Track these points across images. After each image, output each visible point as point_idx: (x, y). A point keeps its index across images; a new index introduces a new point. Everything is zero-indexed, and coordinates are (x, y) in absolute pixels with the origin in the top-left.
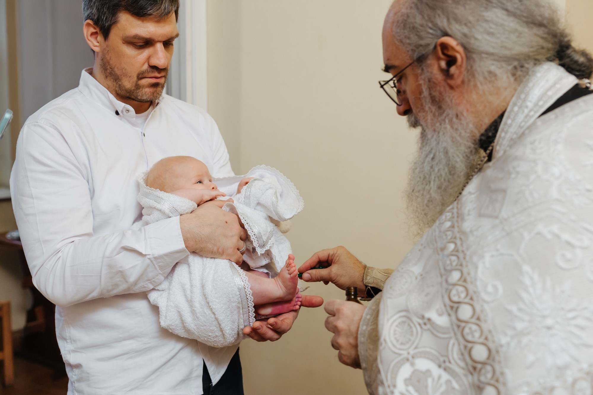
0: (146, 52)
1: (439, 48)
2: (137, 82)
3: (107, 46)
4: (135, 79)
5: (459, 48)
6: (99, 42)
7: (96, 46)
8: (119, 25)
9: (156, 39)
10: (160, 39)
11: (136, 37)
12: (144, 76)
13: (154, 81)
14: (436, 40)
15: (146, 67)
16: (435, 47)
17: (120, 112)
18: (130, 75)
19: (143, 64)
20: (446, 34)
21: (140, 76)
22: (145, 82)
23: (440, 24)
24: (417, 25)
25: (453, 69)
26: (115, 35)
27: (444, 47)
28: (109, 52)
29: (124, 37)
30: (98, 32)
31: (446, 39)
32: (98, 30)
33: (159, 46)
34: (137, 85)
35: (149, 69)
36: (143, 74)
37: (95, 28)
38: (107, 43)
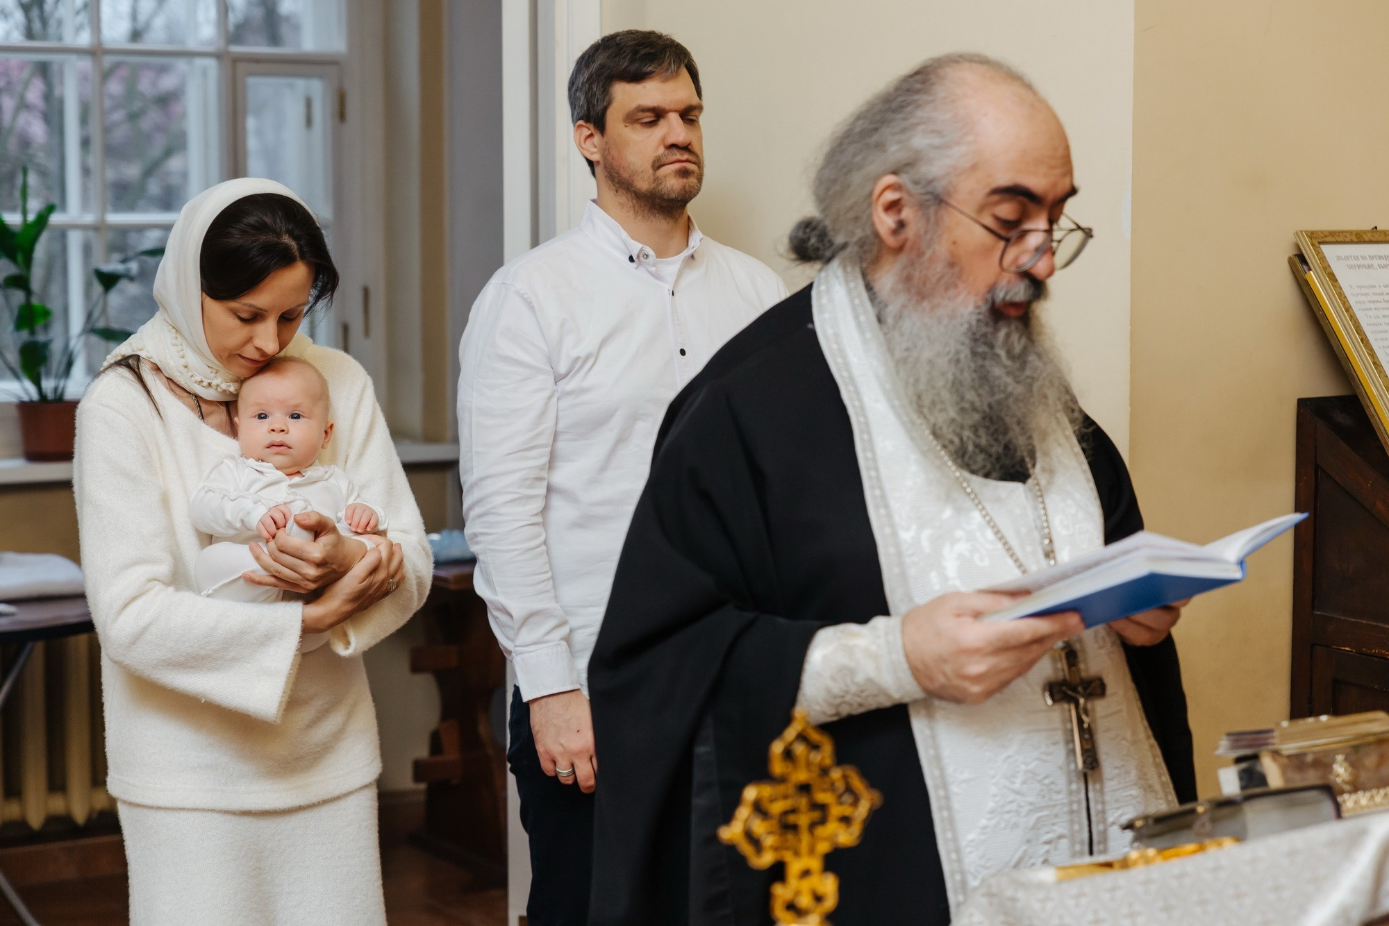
0: (659, 132)
2: (654, 174)
3: (606, 143)
4: (651, 171)
6: (597, 144)
7: (594, 153)
9: (667, 107)
10: (672, 107)
11: (641, 109)
12: (663, 163)
13: (676, 166)
15: (661, 150)
17: (635, 258)
18: (641, 170)
19: (658, 148)
21: (658, 165)
26: (614, 117)
28: (611, 151)
29: (625, 117)
30: (594, 132)
32: (592, 127)
33: (674, 118)
34: (656, 179)
35: (667, 152)
36: (658, 161)
37: (589, 129)
38: (605, 139)
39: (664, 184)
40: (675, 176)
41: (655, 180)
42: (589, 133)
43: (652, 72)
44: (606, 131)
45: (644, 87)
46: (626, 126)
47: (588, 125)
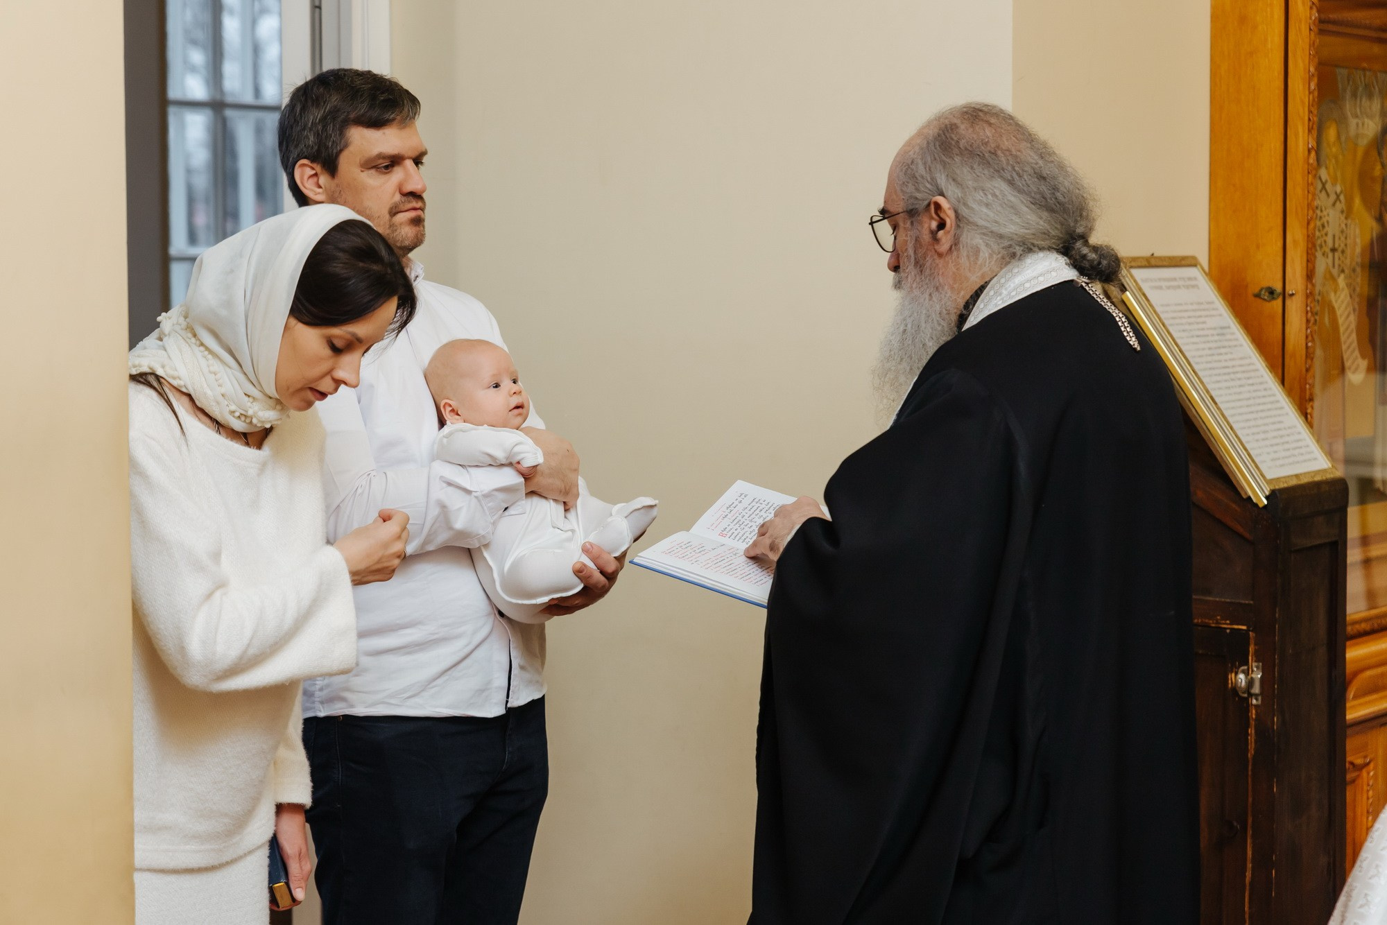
0: (397, 175)
1: (932, 207)
2: (390, 220)
3: (337, 185)
4: (387, 216)
5: (951, 213)
6: (323, 187)
7: (319, 193)
8: (351, 148)
9: (406, 155)
10: (409, 154)
11: (381, 156)
12: (399, 210)
13: (412, 214)
14: (931, 197)
15: (398, 197)
16: (929, 205)
18: (377, 215)
19: (394, 195)
20: (942, 194)
21: (394, 212)
22: (402, 217)
23: (939, 181)
24: (917, 175)
25: (941, 233)
26: (348, 163)
27: (938, 207)
28: (342, 192)
29: (362, 162)
30: (320, 170)
31: (940, 199)
32: (318, 168)
33: (409, 165)
34: (392, 226)
35: (404, 199)
36: (396, 207)
37: (313, 169)
38: (336, 181)
39: (398, 231)
40: (409, 225)
41: (390, 226)
42: (313, 172)
43: (394, 119)
44: (339, 172)
45: (384, 133)
46: (362, 171)
47: (314, 165)
